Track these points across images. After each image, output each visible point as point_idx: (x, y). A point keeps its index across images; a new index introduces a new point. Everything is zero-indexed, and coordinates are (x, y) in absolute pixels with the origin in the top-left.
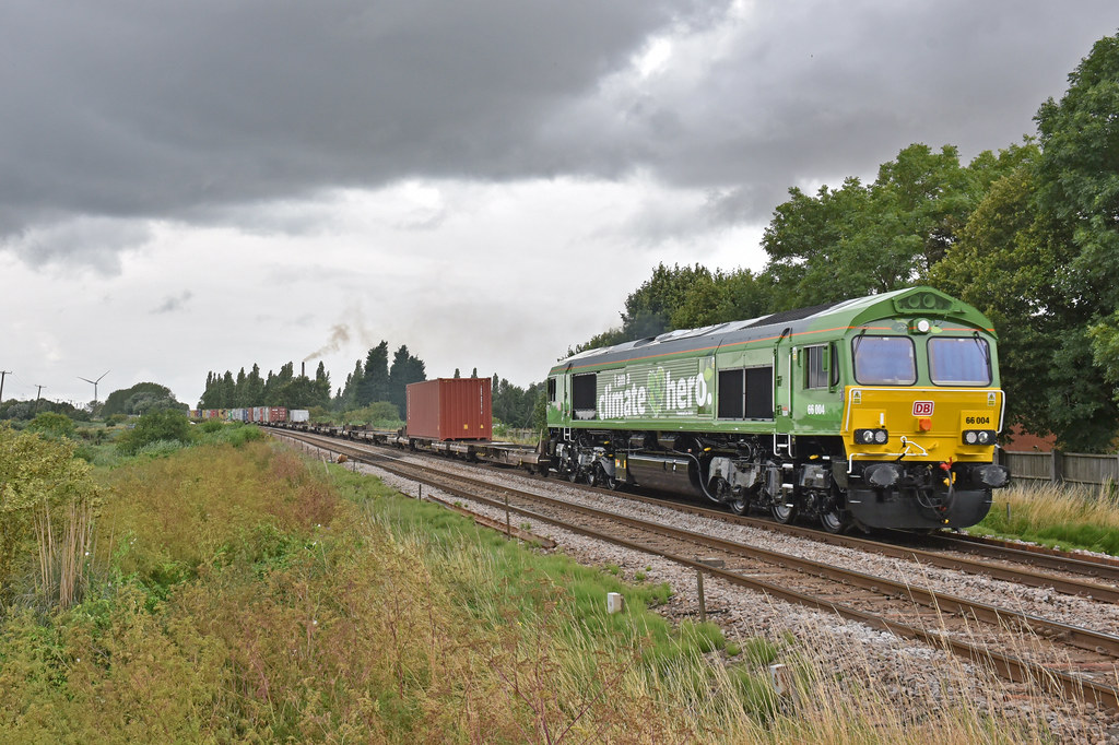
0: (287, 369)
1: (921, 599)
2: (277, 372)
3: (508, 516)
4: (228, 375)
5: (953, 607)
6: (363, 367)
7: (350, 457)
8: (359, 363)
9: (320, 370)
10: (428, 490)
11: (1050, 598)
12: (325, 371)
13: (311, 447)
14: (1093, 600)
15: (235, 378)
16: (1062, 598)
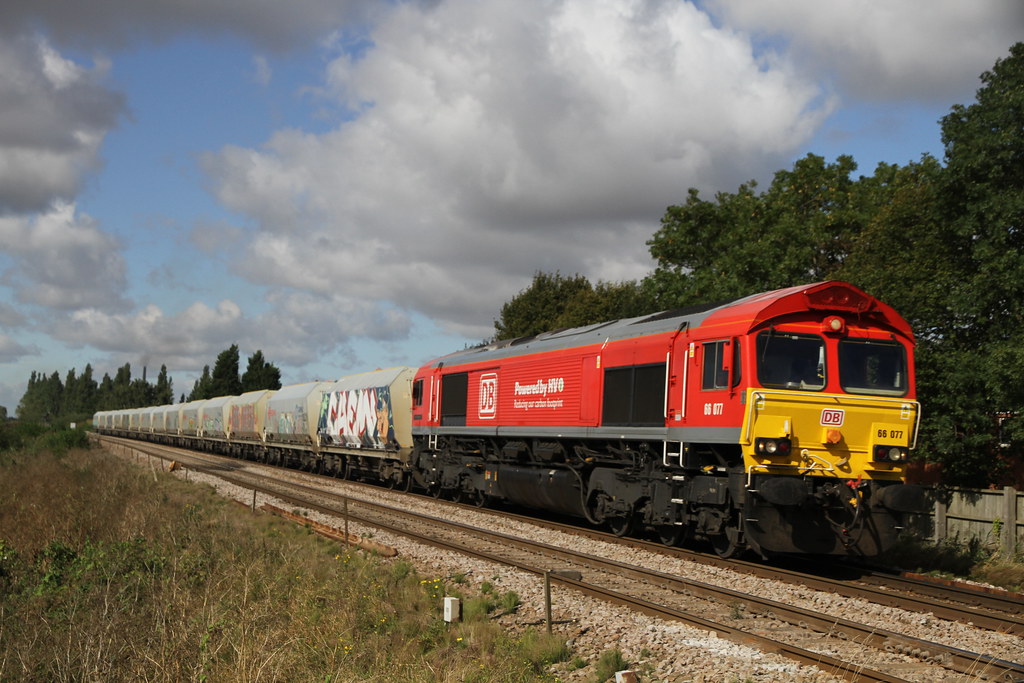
0: (124, 373)
1: (791, 617)
2: (113, 376)
3: (346, 525)
4: (56, 375)
5: (825, 627)
6: (211, 374)
7: (185, 465)
8: (206, 369)
9: (162, 377)
10: (263, 500)
11: (928, 621)
12: (168, 375)
13: (142, 455)
14: (975, 627)
15: (63, 379)
16: (943, 622)
